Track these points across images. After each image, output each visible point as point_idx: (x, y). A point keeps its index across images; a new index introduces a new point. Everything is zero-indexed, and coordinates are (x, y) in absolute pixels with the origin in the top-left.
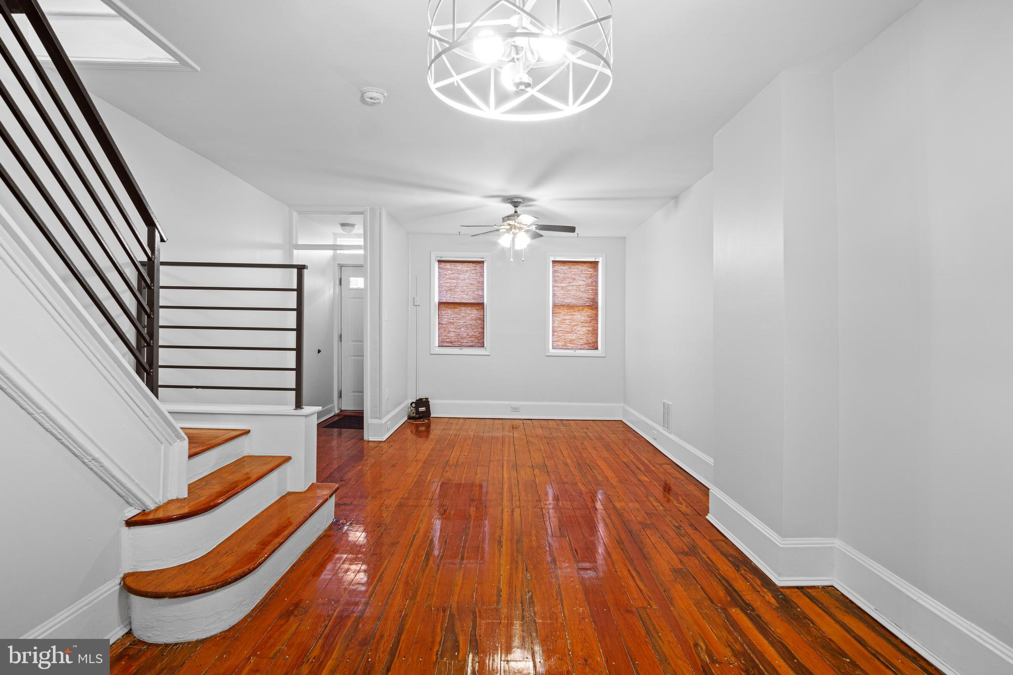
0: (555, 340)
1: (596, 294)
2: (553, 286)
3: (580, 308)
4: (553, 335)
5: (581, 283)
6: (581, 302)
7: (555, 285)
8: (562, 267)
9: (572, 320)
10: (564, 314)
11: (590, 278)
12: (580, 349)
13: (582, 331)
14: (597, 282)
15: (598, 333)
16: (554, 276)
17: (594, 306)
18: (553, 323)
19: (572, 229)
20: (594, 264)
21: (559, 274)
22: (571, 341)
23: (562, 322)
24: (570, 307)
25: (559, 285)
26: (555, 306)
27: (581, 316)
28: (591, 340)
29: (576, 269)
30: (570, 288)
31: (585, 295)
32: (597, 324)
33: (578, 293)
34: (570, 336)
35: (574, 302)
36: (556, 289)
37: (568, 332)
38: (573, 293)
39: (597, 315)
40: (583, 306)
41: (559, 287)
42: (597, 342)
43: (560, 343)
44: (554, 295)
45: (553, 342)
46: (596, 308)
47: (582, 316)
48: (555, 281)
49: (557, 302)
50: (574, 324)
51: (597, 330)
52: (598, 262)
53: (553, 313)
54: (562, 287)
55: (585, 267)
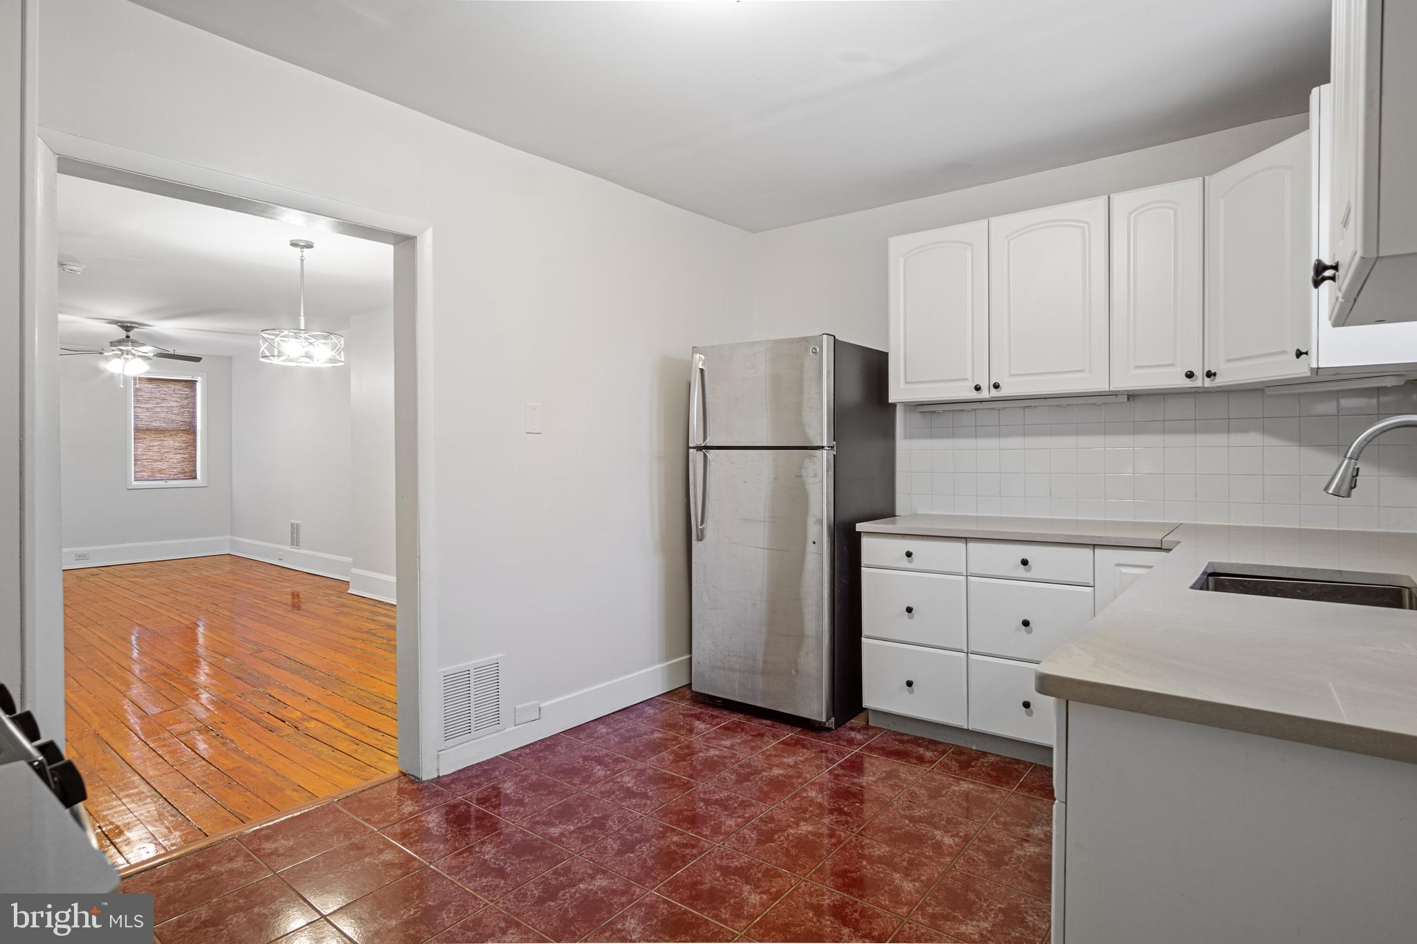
0: (137, 470)
1: (193, 415)
2: (135, 407)
3: (173, 433)
4: (135, 465)
5: (173, 404)
6: (174, 426)
7: (138, 405)
8: (147, 385)
9: (162, 447)
10: (149, 440)
11: (186, 398)
12: (173, 479)
13: (175, 459)
14: (194, 404)
15: (196, 461)
16: (135, 396)
17: (191, 430)
18: (136, 449)
20: (192, 384)
21: (142, 393)
22: (160, 471)
23: (149, 448)
24: (158, 431)
25: (143, 406)
26: (137, 430)
27: (171, 442)
28: (188, 468)
29: (165, 388)
30: (158, 410)
31: (179, 418)
32: (195, 450)
33: (170, 416)
34: (159, 465)
35: (164, 425)
36: (139, 410)
37: (157, 461)
38: (163, 415)
39: (195, 440)
40: (176, 430)
41: (143, 408)
42: (195, 471)
43: (145, 474)
44: (136, 417)
45: (135, 472)
46: (195, 433)
47: (175, 441)
48: (137, 401)
49: (140, 426)
50: (165, 450)
51: (195, 457)
52: (196, 381)
53: (134, 439)
54: (148, 409)
55: (178, 386)
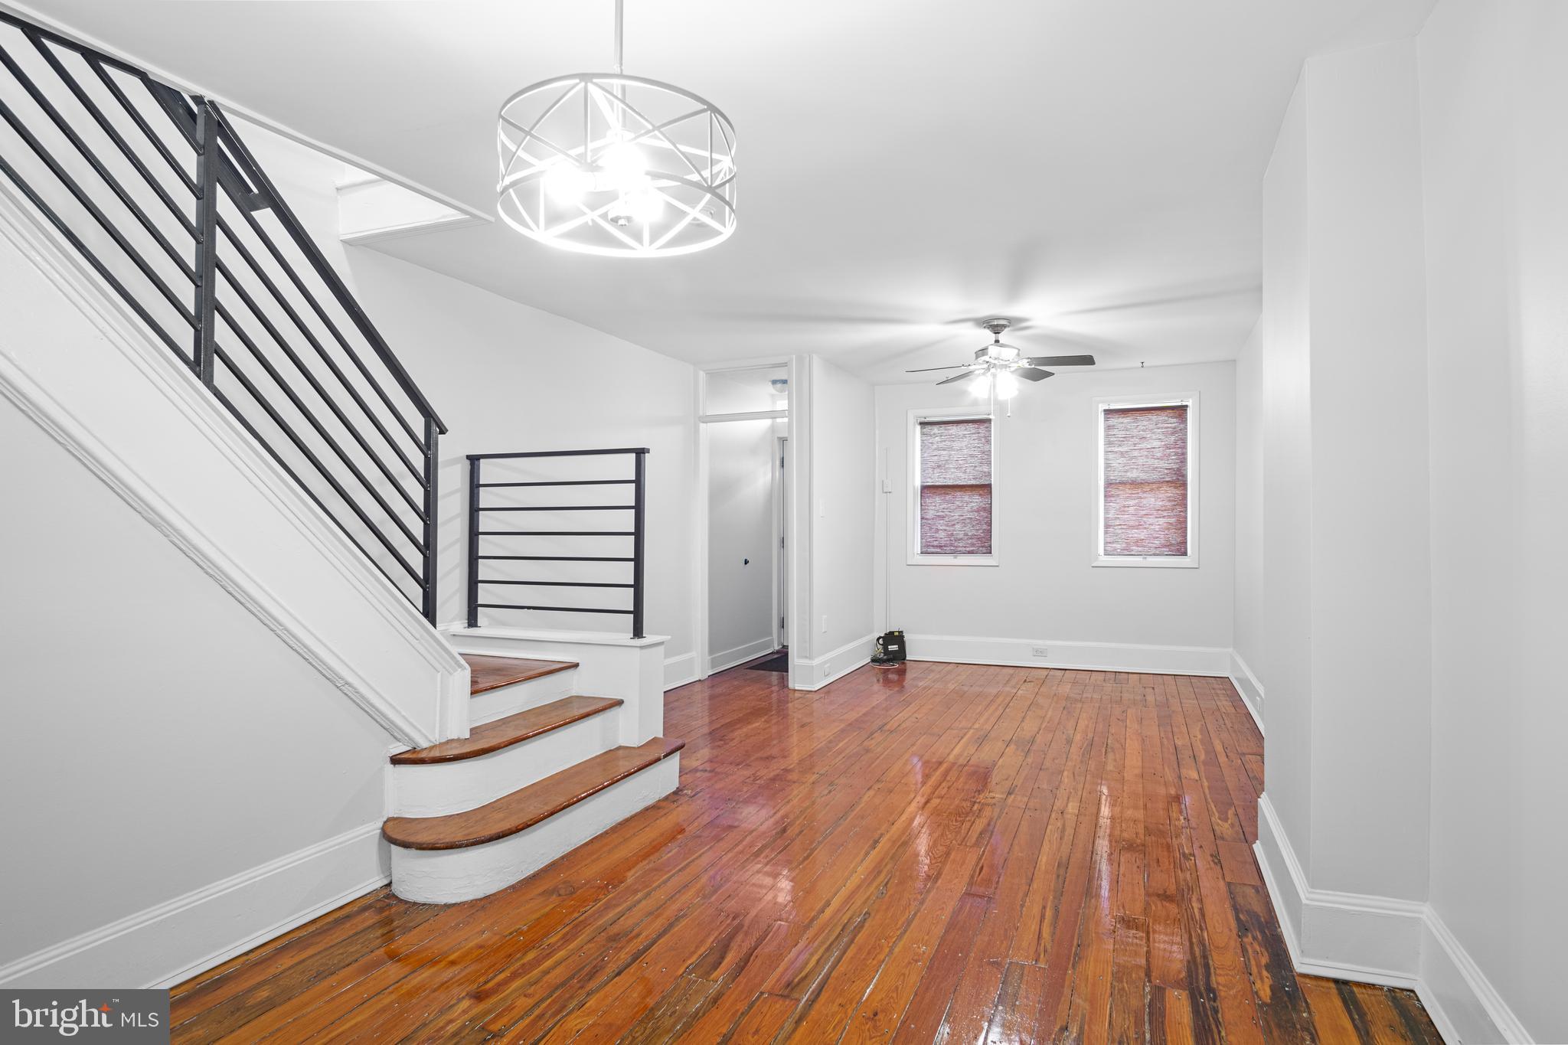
0: (1108, 540)
1: (1183, 459)
2: (1106, 452)
3: (1154, 486)
4: (1106, 533)
5: (1156, 444)
6: (1155, 476)
7: (1110, 449)
8: (1121, 420)
9: (1140, 506)
10: (1123, 496)
11: (1173, 434)
12: (1154, 555)
13: (1158, 524)
14: (1184, 441)
15: (1186, 527)
16: (1107, 436)
17: (1179, 481)
18: (1107, 511)
19: (1088, 360)
20: (1180, 411)
21: (1115, 432)
22: (1138, 542)
23: (1123, 510)
24: (1135, 484)
25: (1116, 449)
26: (1109, 484)
27: (1153, 500)
28: (1175, 538)
29: (1145, 422)
30: (1136, 453)
31: (1163, 464)
32: (1186, 511)
33: (1151, 461)
34: (1136, 534)
35: (1143, 476)
36: (1111, 456)
37: (1132, 527)
38: (1141, 461)
39: (1184, 497)
40: (1159, 482)
41: (1116, 452)
42: (1185, 543)
43: (1118, 546)
44: (1108, 466)
45: (1106, 543)
46: (1184, 485)
47: (1157, 499)
48: (1109, 443)
49: (1112, 478)
50: (1144, 512)
51: (1185, 522)
52: (1187, 406)
53: (1105, 496)
54: (1122, 453)
55: (1162, 417)
